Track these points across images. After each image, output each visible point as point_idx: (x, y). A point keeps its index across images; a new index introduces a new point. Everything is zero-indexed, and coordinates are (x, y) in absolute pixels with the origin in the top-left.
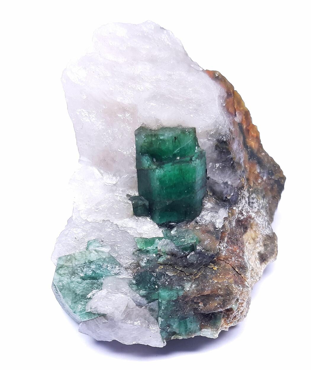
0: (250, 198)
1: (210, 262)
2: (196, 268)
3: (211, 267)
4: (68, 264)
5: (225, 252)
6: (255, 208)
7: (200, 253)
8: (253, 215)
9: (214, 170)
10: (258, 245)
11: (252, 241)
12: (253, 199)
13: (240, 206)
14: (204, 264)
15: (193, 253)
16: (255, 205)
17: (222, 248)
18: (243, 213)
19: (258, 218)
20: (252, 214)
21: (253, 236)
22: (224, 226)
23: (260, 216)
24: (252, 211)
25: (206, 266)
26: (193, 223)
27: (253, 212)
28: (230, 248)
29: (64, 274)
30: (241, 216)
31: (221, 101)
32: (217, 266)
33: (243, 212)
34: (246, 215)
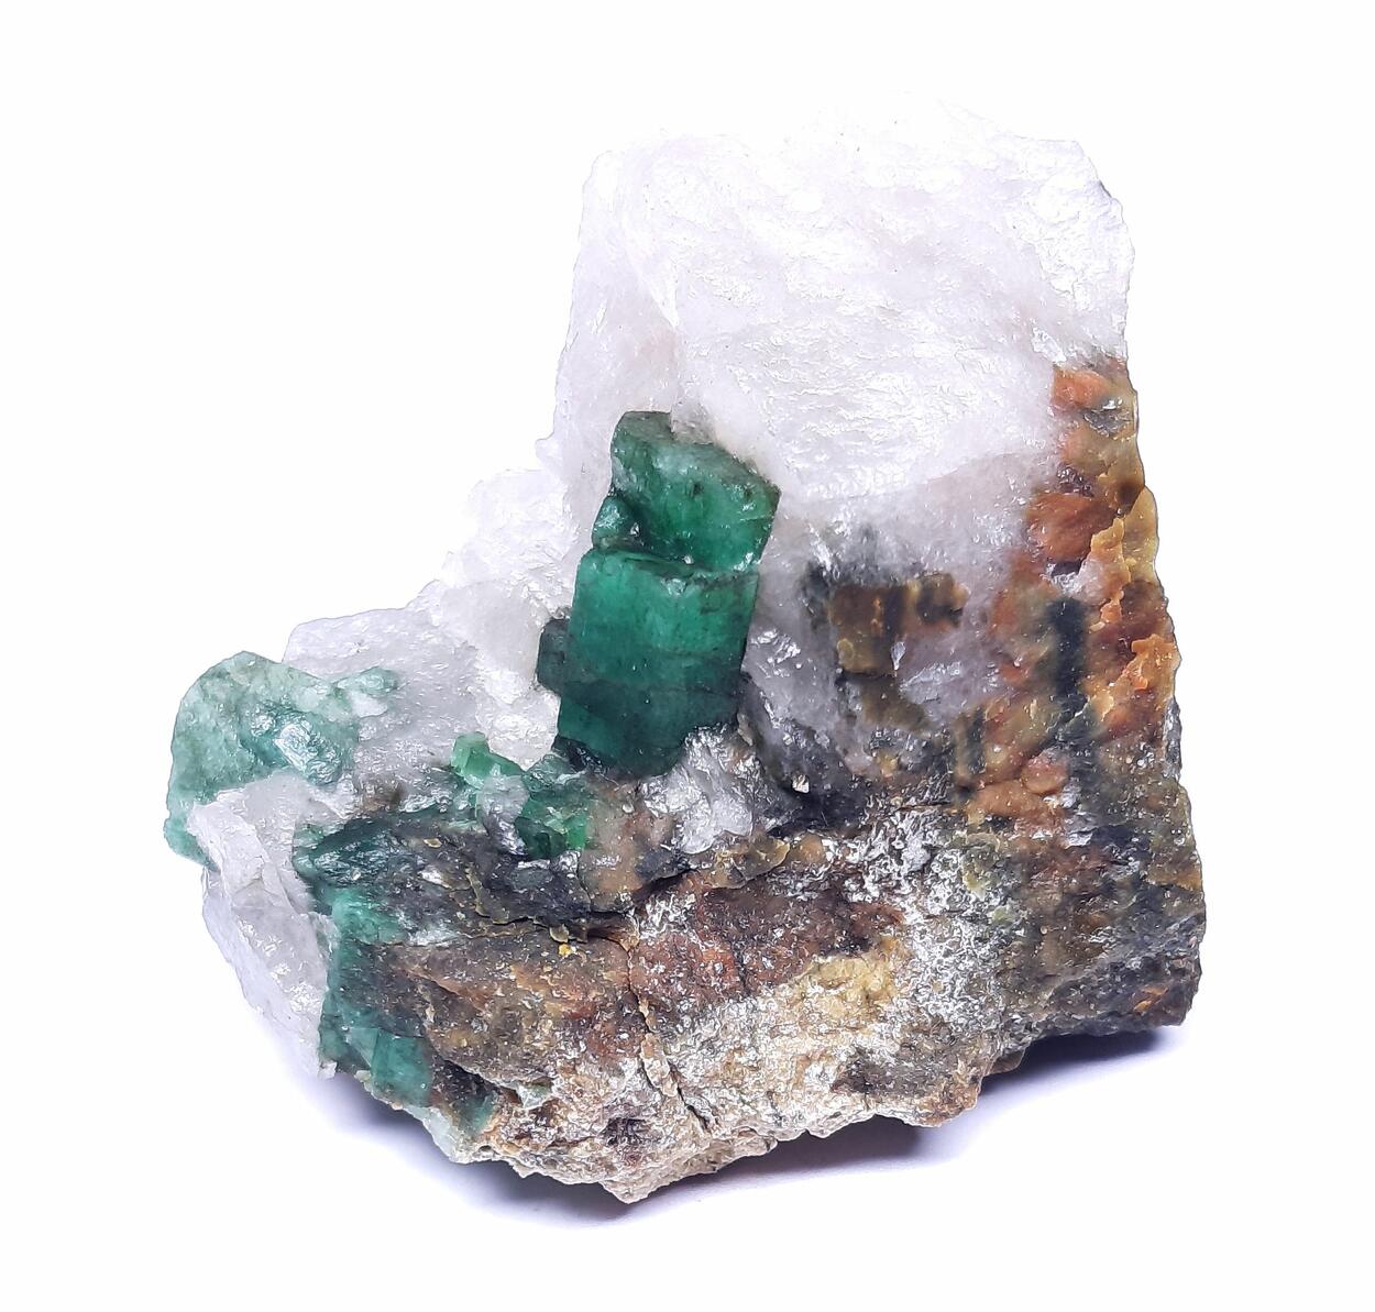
0: (937, 857)
1: (562, 921)
2: (515, 909)
3: (555, 938)
4: (242, 679)
5: (654, 935)
6: (937, 899)
7: (559, 876)
8: (913, 917)
9: (771, 660)
10: (876, 1026)
11: (854, 995)
12: (945, 865)
13: (855, 850)
14: (543, 913)
15: (543, 864)
16: (942, 891)
17: (656, 919)
18: (866, 881)
19: (927, 938)
20: (909, 909)
21: (875, 985)
22: (706, 856)
23: (946, 939)
24: (916, 902)
25: (547, 923)
26: (628, 789)
27: (922, 909)
28: (694, 939)
29: (215, 698)
30: (853, 887)
31: (1013, 481)
32: (577, 950)
33: (868, 880)
34: (876, 894)
